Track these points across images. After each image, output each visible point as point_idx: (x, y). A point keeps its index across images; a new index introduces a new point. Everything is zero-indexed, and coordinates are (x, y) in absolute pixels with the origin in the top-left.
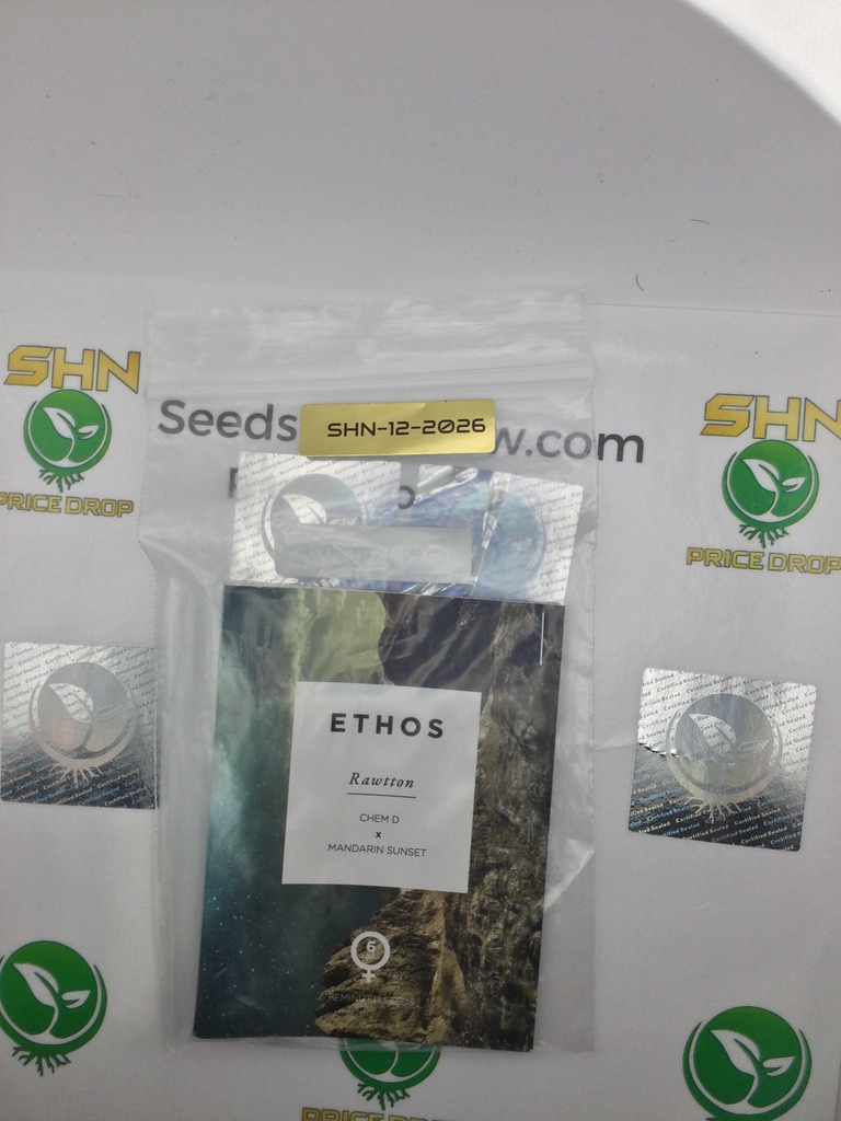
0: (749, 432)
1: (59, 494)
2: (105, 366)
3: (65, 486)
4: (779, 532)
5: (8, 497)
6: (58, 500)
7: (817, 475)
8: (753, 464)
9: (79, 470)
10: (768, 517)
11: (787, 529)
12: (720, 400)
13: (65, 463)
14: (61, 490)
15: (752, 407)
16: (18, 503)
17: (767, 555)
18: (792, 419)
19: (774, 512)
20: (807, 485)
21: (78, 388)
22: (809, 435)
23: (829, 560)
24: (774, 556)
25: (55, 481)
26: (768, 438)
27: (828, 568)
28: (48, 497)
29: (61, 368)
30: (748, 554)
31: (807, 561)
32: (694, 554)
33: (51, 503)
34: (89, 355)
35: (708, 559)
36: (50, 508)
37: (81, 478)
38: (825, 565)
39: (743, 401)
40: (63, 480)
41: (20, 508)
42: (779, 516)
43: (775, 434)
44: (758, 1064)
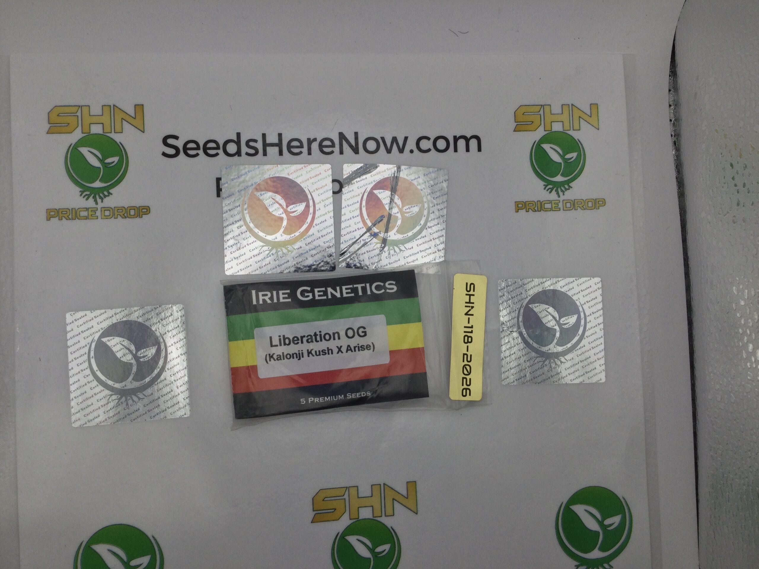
0: (541, 128)
1: (95, 206)
2: (119, 116)
3: (99, 201)
4: (566, 186)
5: (58, 212)
6: (95, 210)
7: (584, 150)
8: (546, 147)
9: (108, 188)
10: (559, 178)
11: (571, 184)
12: (523, 109)
13: (98, 184)
14: (97, 203)
15: (541, 112)
16: (66, 216)
17: (561, 201)
18: (565, 117)
19: (562, 175)
20: (579, 156)
21: (101, 132)
22: (576, 126)
23: (597, 200)
24: (565, 202)
25: (91, 198)
26: (553, 130)
27: (597, 205)
28: (87, 209)
29: (87, 120)
30: (550, 202)
31: (585, 202)
32: (520, 206)
33: (90, 213)
34: (106, 109)
35: (528, 207)
36: (90, 217)
37: (110, 194)
38: (595, 203)
39: (537, 109)
40: (97, 197)
41: (68, 219)
42: (566, 177)
43: (557, 127)
44: (601, 523)
